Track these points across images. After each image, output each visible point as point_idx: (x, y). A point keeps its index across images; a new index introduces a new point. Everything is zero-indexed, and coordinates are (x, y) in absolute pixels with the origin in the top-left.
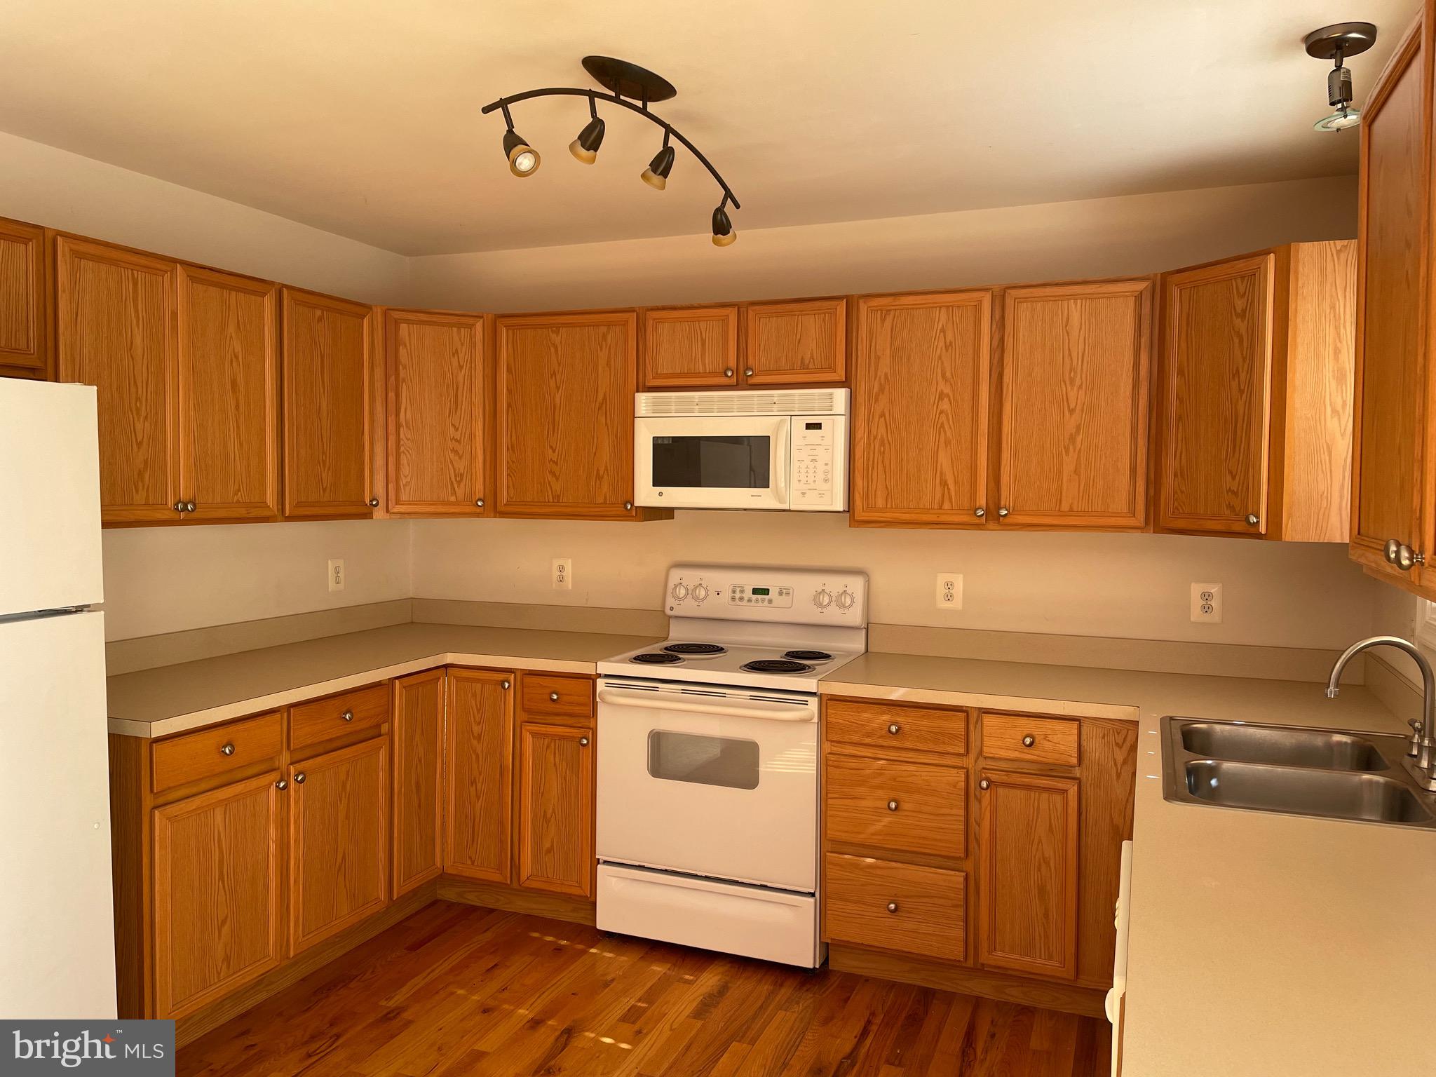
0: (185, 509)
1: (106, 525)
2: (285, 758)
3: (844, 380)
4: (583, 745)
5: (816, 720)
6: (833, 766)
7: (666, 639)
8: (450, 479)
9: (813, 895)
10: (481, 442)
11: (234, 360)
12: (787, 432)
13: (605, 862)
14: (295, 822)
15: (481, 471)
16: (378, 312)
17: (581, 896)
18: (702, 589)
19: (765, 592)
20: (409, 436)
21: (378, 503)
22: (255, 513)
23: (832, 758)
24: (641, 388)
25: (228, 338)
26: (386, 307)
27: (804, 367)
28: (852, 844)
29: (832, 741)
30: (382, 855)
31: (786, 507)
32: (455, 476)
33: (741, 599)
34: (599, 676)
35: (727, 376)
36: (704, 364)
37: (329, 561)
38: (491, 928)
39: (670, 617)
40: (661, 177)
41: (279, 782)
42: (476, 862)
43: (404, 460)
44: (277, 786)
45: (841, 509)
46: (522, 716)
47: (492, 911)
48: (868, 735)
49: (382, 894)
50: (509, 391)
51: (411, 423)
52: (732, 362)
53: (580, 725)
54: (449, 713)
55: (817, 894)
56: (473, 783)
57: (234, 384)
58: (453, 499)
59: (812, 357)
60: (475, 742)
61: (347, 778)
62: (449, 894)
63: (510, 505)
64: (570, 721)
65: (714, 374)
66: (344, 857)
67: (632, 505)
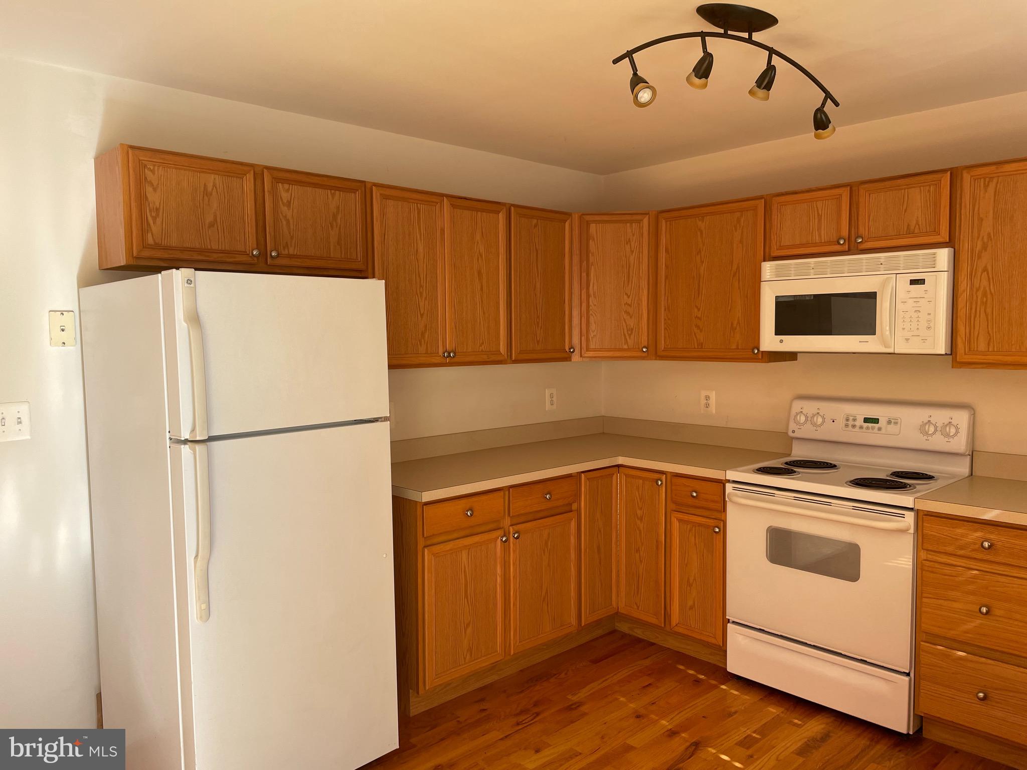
0: (449, 356)
1: (391, 367)
2: (507, 521)
3: (948, 240)
4: (716, 532)
5: (912, 531)
6: (927, 571)
7: (789, 455)
8: (624, 332)
9: (908, 674)
10: (646, 305)
11: (480, 257)
12: (892, 288)
13: (734, 622)
14: (514, 564)
15: (646, 327)
16: (576, 217)
17: (716, 645)
18: (819, 417)
19: (876, 421)
20: (596, 303)
21: (574, 350)
22: (493, 358)
23: (927, 563)
24: (767, 258)
25: (476, 243)
26: (581, 213)
27: (910, 233)
28: (945, 638)
29: (928, 550)
30: (573, 594)
31: (891, 351)
32: (627, 331)
33: (854, 426)
34: (729, 481)
35: (839, 244)
36: (820, 236)
37: (546, 390)
38: (650, 656)
39: (793, 438)
40: (765, 91)
41: (502, 537)
42: (640, 607)
43: (592, 319)
44: (501, 540)
45: (943, 353)
46: (672, 506)
47: (653, 644)
48: (961, 548)
49: (573, 621)
50: (667, 266)
51: (597, 294)
52: (845, 232)
53: (713, 517)
54: (621, 499)
55: (912, 674)
56: (638, 551)
57: (479, 273)
58: (626, 347)
59: (917, 223)
60: (638, 522)
61: (548, 538)
62: (624, 627)
63: (666, 350)
64: (707, 513)
65: (829, 243)
66: (547, 592)
67: (758, 350)
